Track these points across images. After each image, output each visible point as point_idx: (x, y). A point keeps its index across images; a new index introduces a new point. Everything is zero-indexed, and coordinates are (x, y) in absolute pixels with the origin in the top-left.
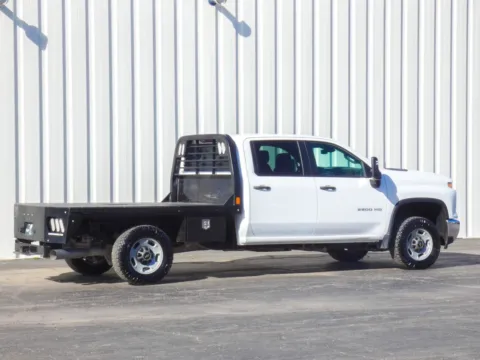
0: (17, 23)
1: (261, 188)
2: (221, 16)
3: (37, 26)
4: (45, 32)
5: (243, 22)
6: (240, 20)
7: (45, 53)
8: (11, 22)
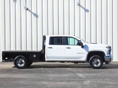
0: (32, 13)
1: (50, 48)
2: (81, 8)
3: (36, 13)
4: (38, 14)
5: (87, 9)
6: (86, 8)
7: (38, 19)
8: (30, 13)
